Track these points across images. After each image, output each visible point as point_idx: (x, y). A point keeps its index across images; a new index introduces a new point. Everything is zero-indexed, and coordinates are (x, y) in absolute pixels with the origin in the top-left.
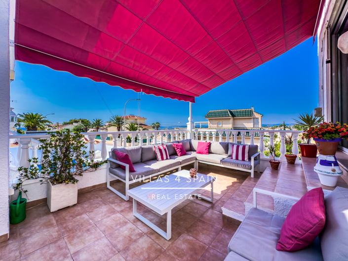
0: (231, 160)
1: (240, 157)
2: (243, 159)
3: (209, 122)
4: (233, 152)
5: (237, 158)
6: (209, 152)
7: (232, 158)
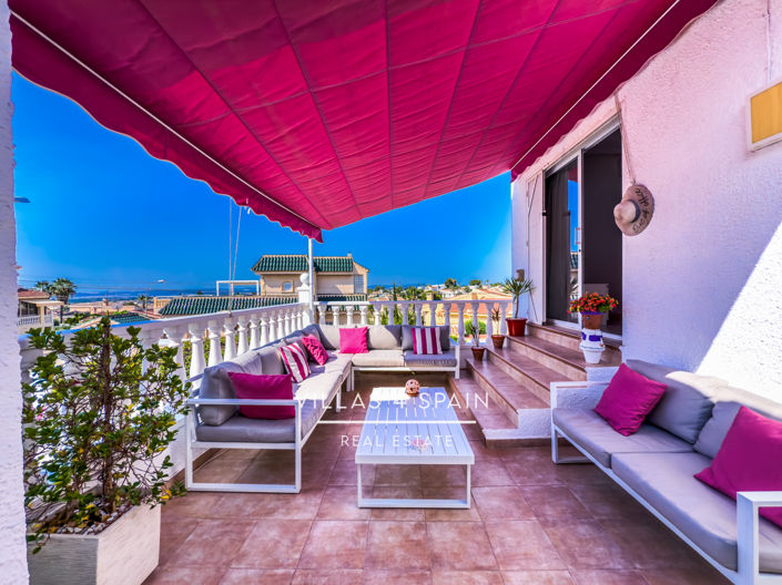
0: (414, 356)
1: (430, 350)
2: (435, 352)
3: (262, 282)
4: (415, 341)
5: (425, 352)
6: (369, 348)
7: (416, 353)
